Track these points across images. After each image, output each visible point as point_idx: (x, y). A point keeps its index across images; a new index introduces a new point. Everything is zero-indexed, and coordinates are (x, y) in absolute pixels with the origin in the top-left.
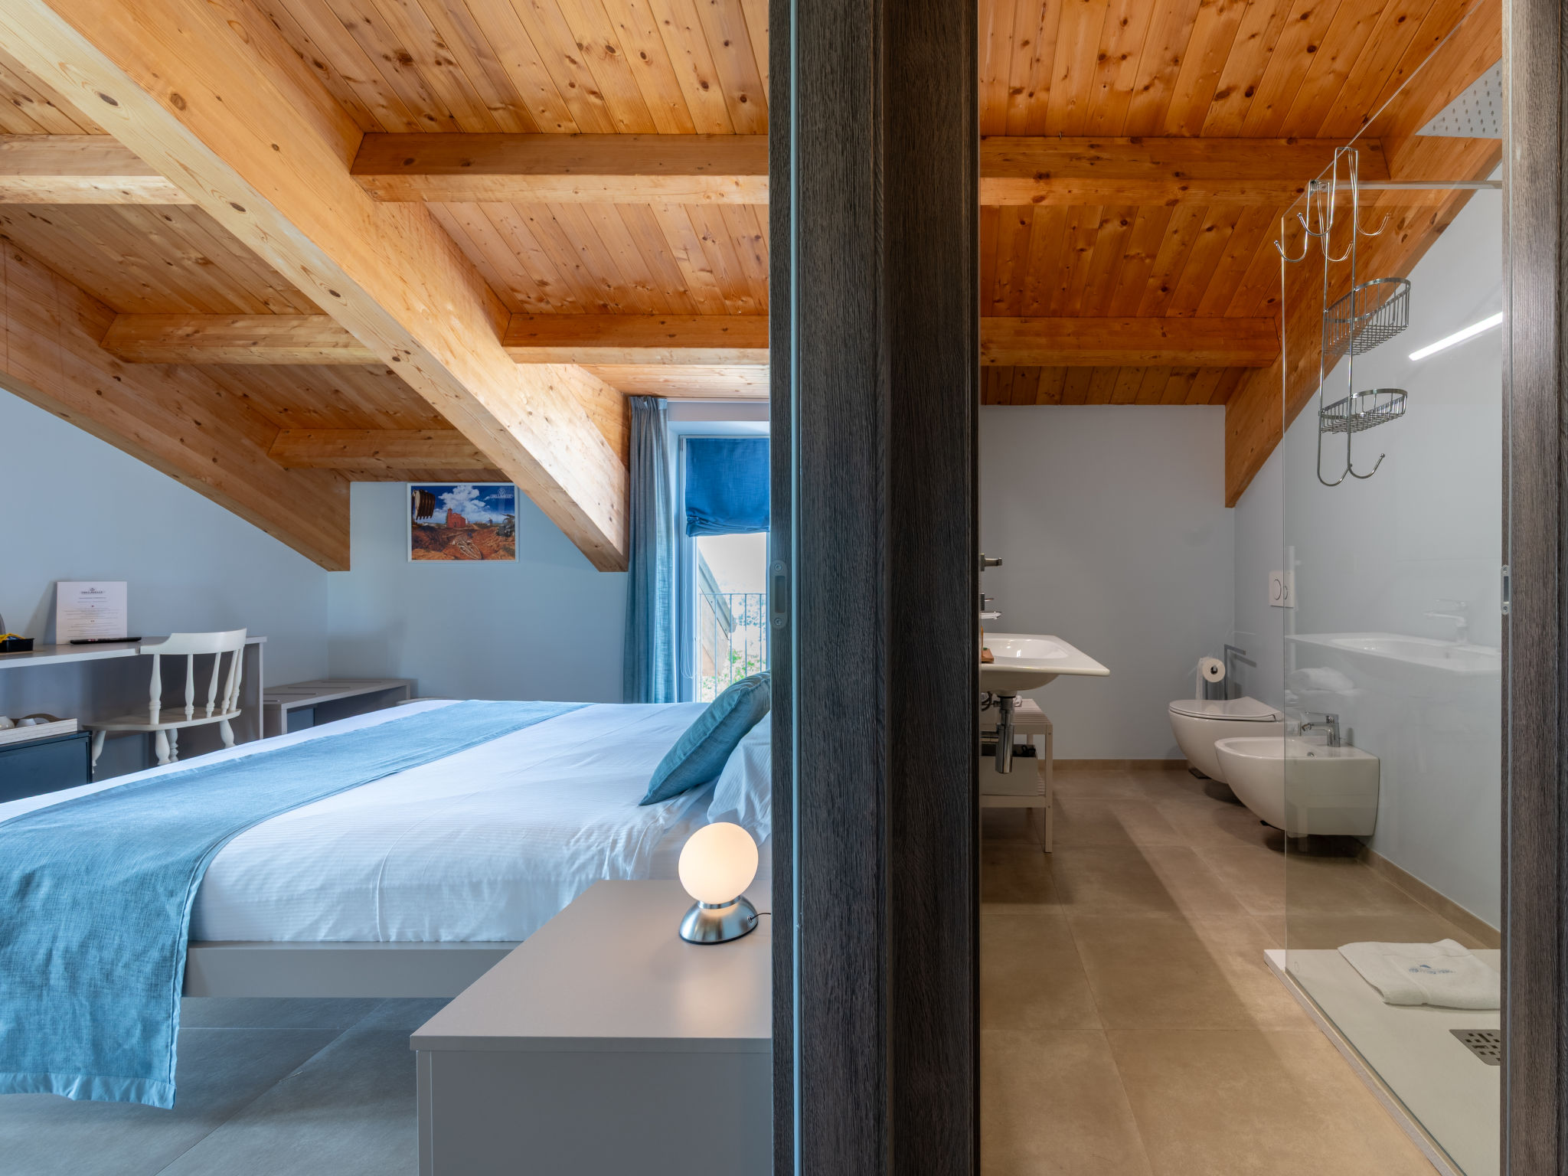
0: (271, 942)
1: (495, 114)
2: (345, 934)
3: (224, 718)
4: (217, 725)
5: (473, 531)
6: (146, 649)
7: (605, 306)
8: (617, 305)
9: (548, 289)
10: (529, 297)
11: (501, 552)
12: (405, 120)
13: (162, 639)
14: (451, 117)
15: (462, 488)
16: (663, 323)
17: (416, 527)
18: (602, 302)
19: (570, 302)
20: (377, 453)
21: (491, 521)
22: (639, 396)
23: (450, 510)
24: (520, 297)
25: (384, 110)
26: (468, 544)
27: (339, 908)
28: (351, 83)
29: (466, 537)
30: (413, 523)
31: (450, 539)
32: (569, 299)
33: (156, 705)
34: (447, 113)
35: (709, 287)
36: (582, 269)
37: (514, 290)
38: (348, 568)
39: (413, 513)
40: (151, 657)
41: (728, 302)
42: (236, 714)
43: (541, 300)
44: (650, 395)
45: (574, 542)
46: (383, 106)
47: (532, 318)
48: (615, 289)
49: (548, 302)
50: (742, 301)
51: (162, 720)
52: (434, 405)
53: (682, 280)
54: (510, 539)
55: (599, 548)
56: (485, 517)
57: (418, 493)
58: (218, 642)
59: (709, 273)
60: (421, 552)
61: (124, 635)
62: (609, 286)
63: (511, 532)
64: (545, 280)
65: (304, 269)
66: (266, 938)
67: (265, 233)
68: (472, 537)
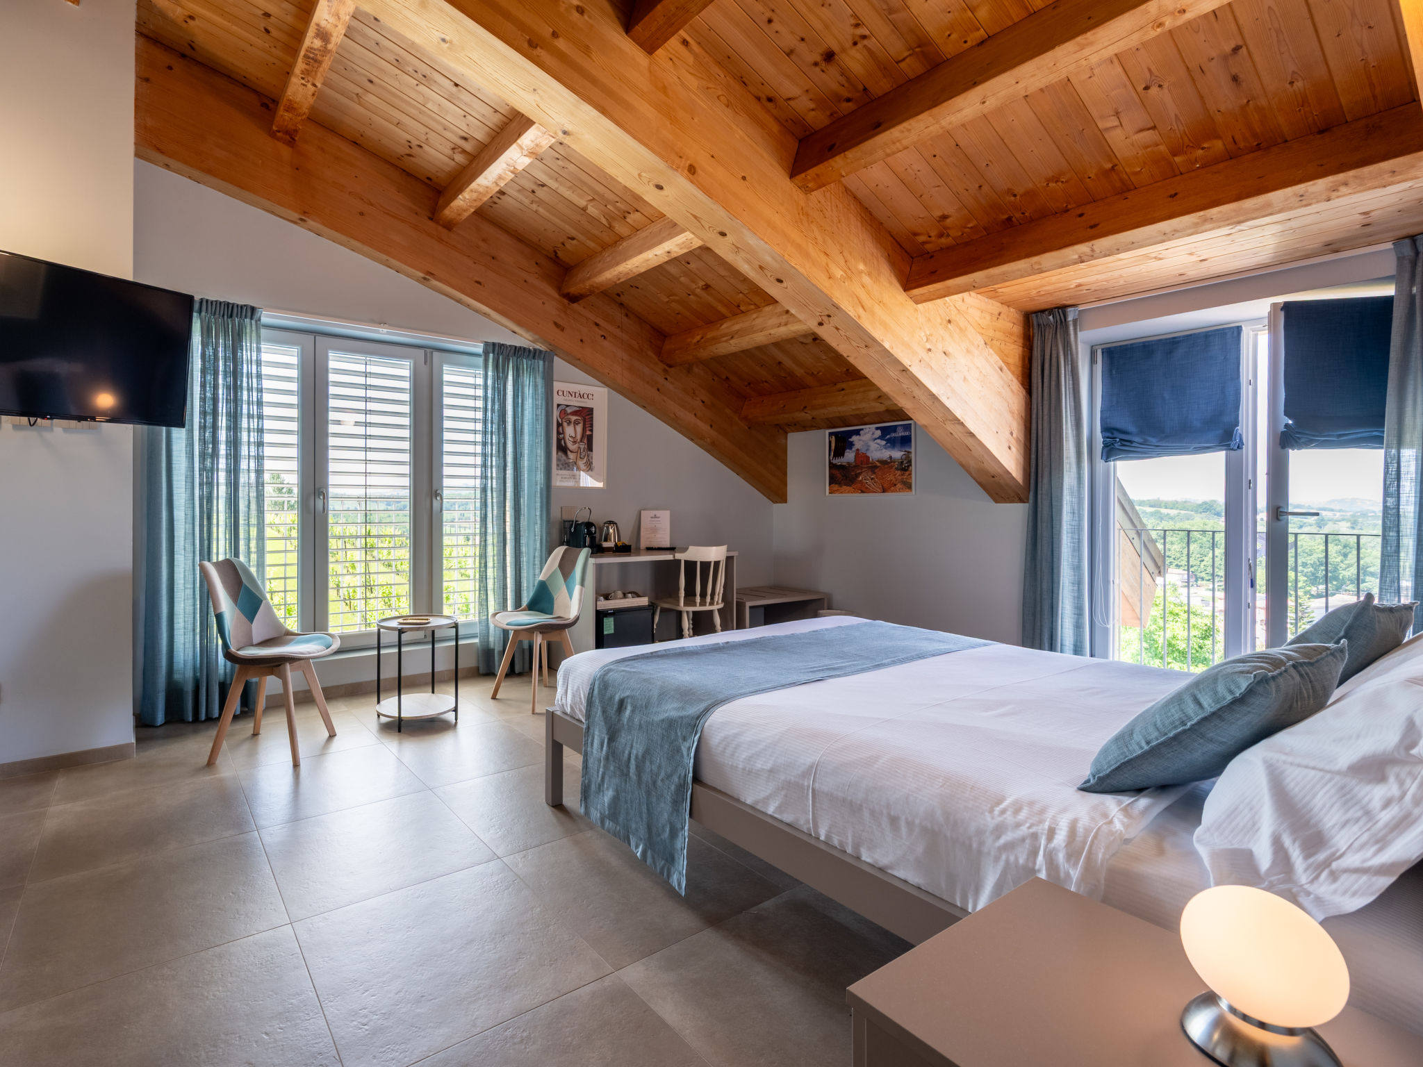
0: (738, 800)
1: (903, 65)
2: (787, 817)
3: (715, 607)
4: (711, 612)
5: (876, 467)
6: (678, 556)
7: (1009, 219)
8: (1023, 213)
9: (948, 221)
10: (930, 237)
11: (899, 486)
12: (828, 113)
13: (684, 550)
14: (865, 89)
15: (868, 430)
16: (1081, 215)
17: (832, 466)
18: (1005, 217)
19: (972, 227)
20: (805, 407)
21: (891, 457)
22: (1043, 311)
23: (858, 450)
24: (921, 239)
25: (813, 112)
26: (872, 479)
27: (783, 793)
28: (791, 103)
29: (870, 473)
30: (830, 463)
31: (857, 475)
32: (970, 225)
33: (682, 593)
34: (861, 87)
35: (1149, 149)
36: (986, 188)
37: (916, 234)
38: (785, 501)
39: (830, 455)
40: (679, 561)
41: (1178, 159)
42: (721, 606)
43: (941, 235)
44: (1055, 308)
45: (970, 473)
46: (813, 110)
47: (932, 257)
48: (1021, 196)
49: (948, 235)
50: (1203, 148)
51: (686, 604)
52: (848, 358)
53: (1110, 154)
54: (907, 473)
55: (996, 479)
56: (886, 454)
57: (833, 437)
58: (715, 553)
59: (1151, 132)
60: (836, 487)
61: (668, 546)
62: (1015, 196)
63: (908, 466)
64: (946, 213)
65: (761, 267)
66: (735, 796)
67: (738, 248)
68: (874, 473)
